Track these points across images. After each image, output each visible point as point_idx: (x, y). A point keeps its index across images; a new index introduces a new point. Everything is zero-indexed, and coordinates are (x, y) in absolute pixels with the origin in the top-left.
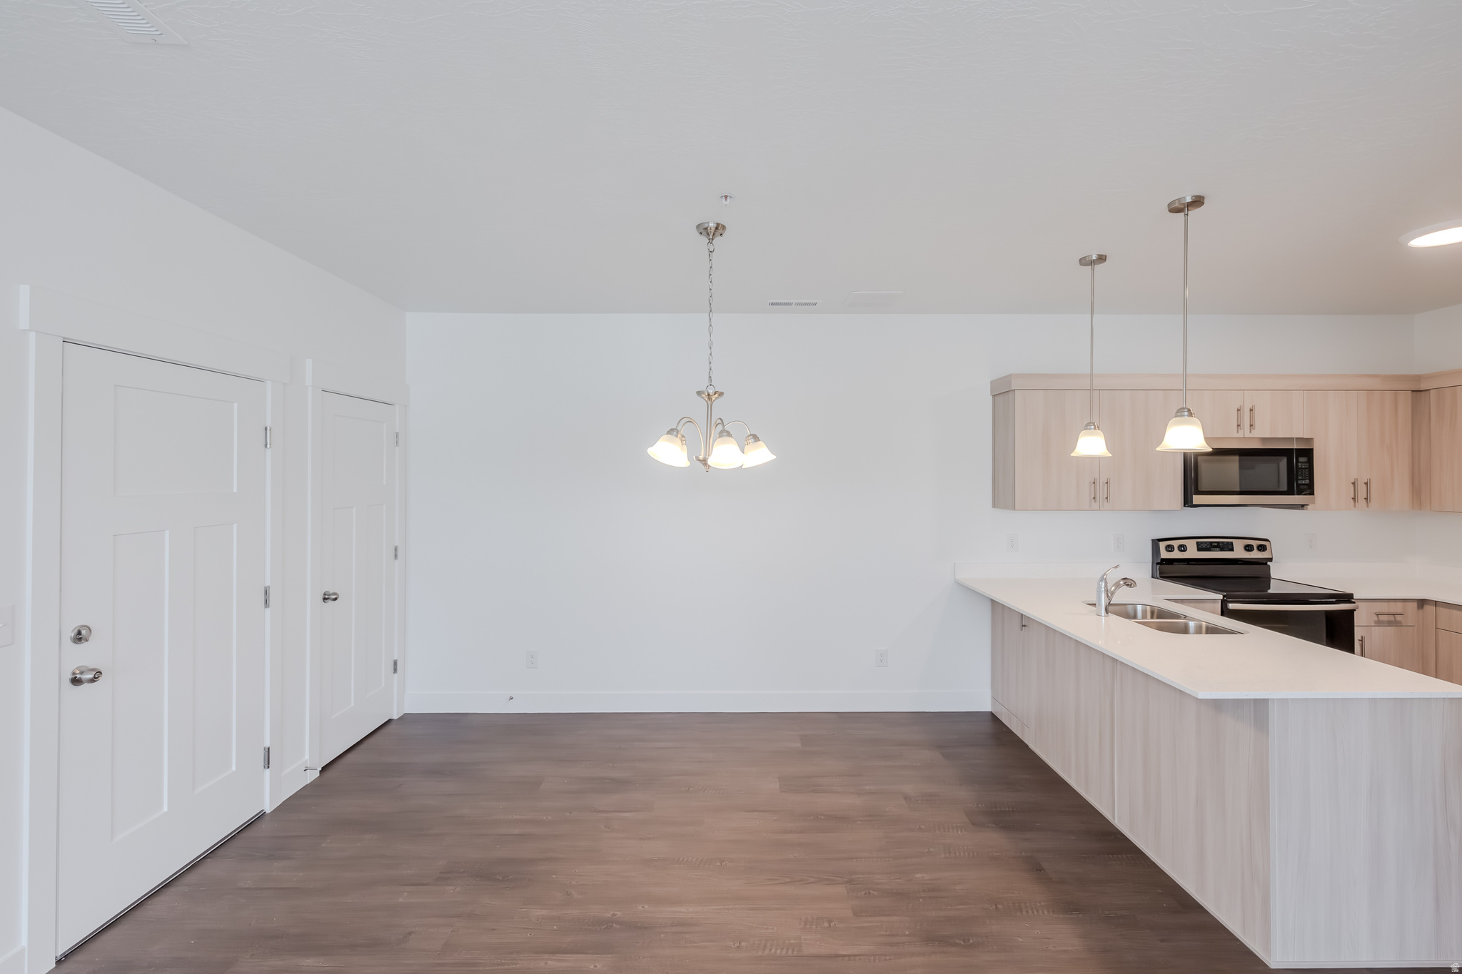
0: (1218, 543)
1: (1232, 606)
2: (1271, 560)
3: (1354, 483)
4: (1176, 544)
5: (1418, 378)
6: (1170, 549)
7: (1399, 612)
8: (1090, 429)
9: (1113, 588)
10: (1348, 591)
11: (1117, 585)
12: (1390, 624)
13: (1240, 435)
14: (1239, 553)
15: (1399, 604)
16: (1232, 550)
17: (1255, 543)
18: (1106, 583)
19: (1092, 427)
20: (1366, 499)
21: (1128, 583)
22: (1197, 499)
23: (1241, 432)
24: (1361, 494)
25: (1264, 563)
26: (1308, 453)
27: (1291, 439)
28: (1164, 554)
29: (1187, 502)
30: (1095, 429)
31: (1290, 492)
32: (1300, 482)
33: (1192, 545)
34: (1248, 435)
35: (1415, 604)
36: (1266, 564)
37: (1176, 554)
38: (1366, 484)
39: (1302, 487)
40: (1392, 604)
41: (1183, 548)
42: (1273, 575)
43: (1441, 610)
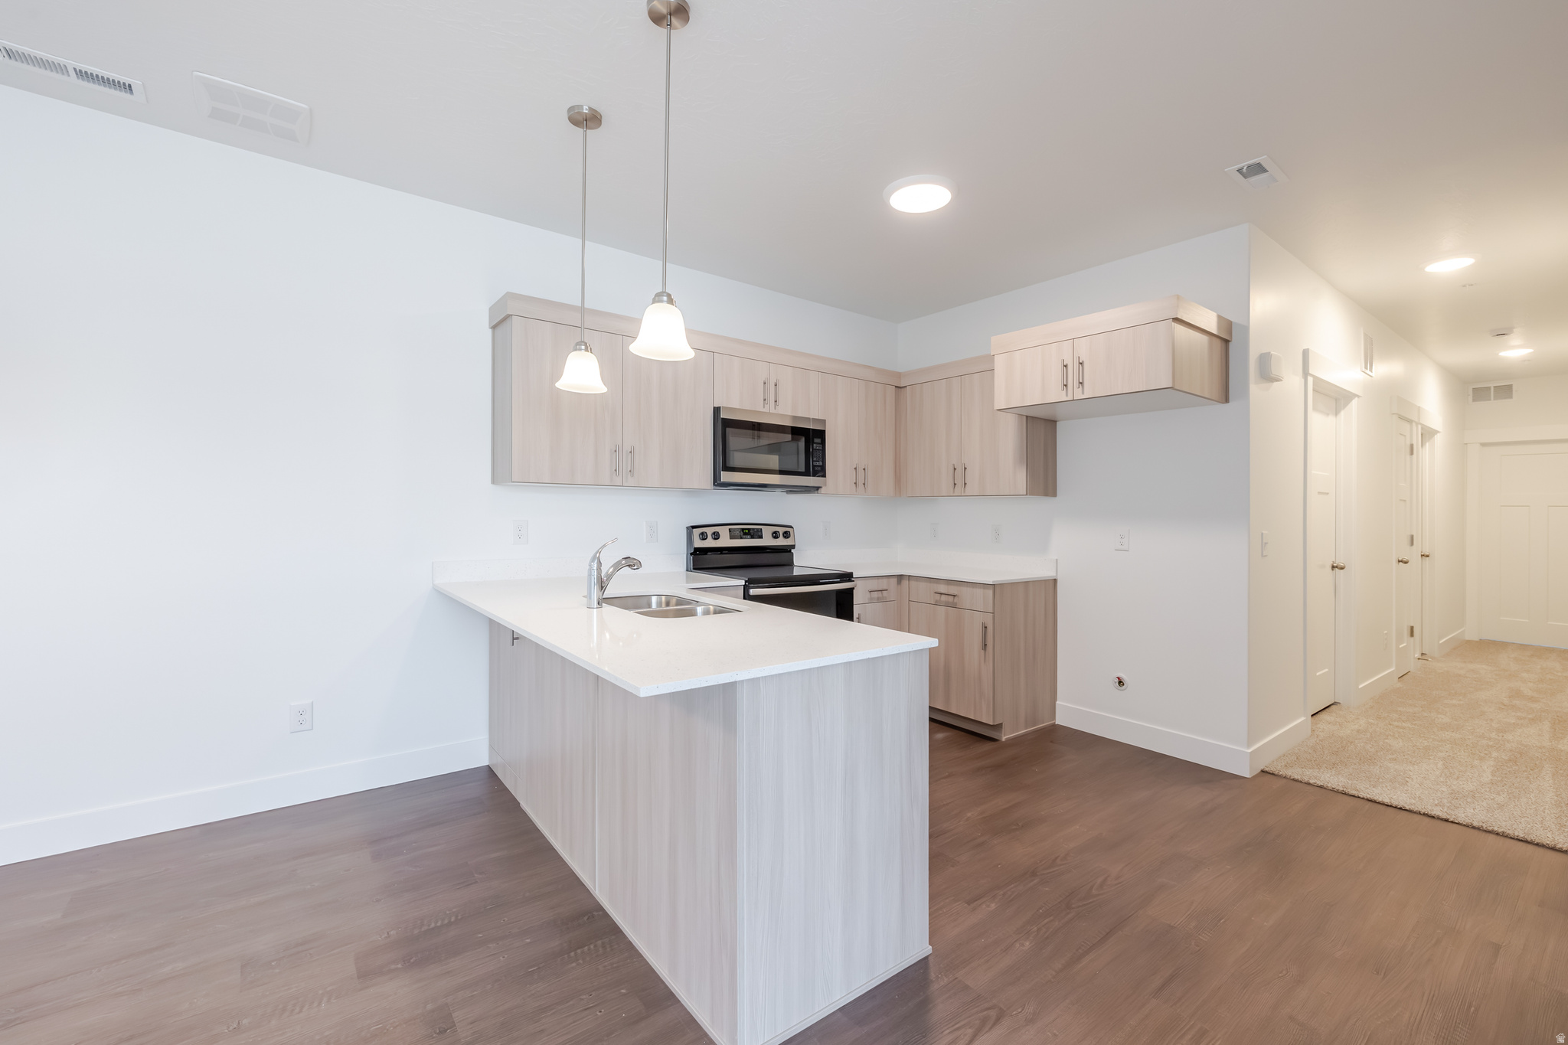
0: (749, 529)
1: (753, 592)
2: (793, 547)
3: (855, 469)
4: (709, 531)
5: (899, 375)
6: (704, 537)
7: (885, 588)
8: (581, 350)
9: (611, 570)
10: (849, 571)
11: (617, 567)
12: (879, 600)
13: (766, 410)
14: (767, 541)
15: (885, 580)
16: (761, 537)
17: (781, 530)
18: (600, 563)
19: (583, 347)
20: (864, 484)
21: (631, 563)
22: (726, 476)
23: (767, 406)
24: (861, 481)
25: (787, 550)
26: (821, 434)
27: (808, 419)
28: (699, 544)
29: (717, 483)
30: (586, 350)
31: (806, 473)
32: (815, 463)
33: (724, 532)
34: (772, 411)
35: (895, 580)
36: (790, 551)
37: (710, 543)
38: (864, 469)
39: (816, 468)
40: (880, 580)
41: (716, 536)
42: (795, 564)
43: (913, 583)
